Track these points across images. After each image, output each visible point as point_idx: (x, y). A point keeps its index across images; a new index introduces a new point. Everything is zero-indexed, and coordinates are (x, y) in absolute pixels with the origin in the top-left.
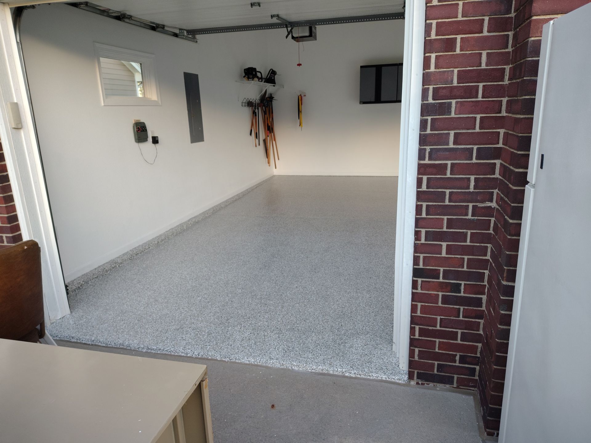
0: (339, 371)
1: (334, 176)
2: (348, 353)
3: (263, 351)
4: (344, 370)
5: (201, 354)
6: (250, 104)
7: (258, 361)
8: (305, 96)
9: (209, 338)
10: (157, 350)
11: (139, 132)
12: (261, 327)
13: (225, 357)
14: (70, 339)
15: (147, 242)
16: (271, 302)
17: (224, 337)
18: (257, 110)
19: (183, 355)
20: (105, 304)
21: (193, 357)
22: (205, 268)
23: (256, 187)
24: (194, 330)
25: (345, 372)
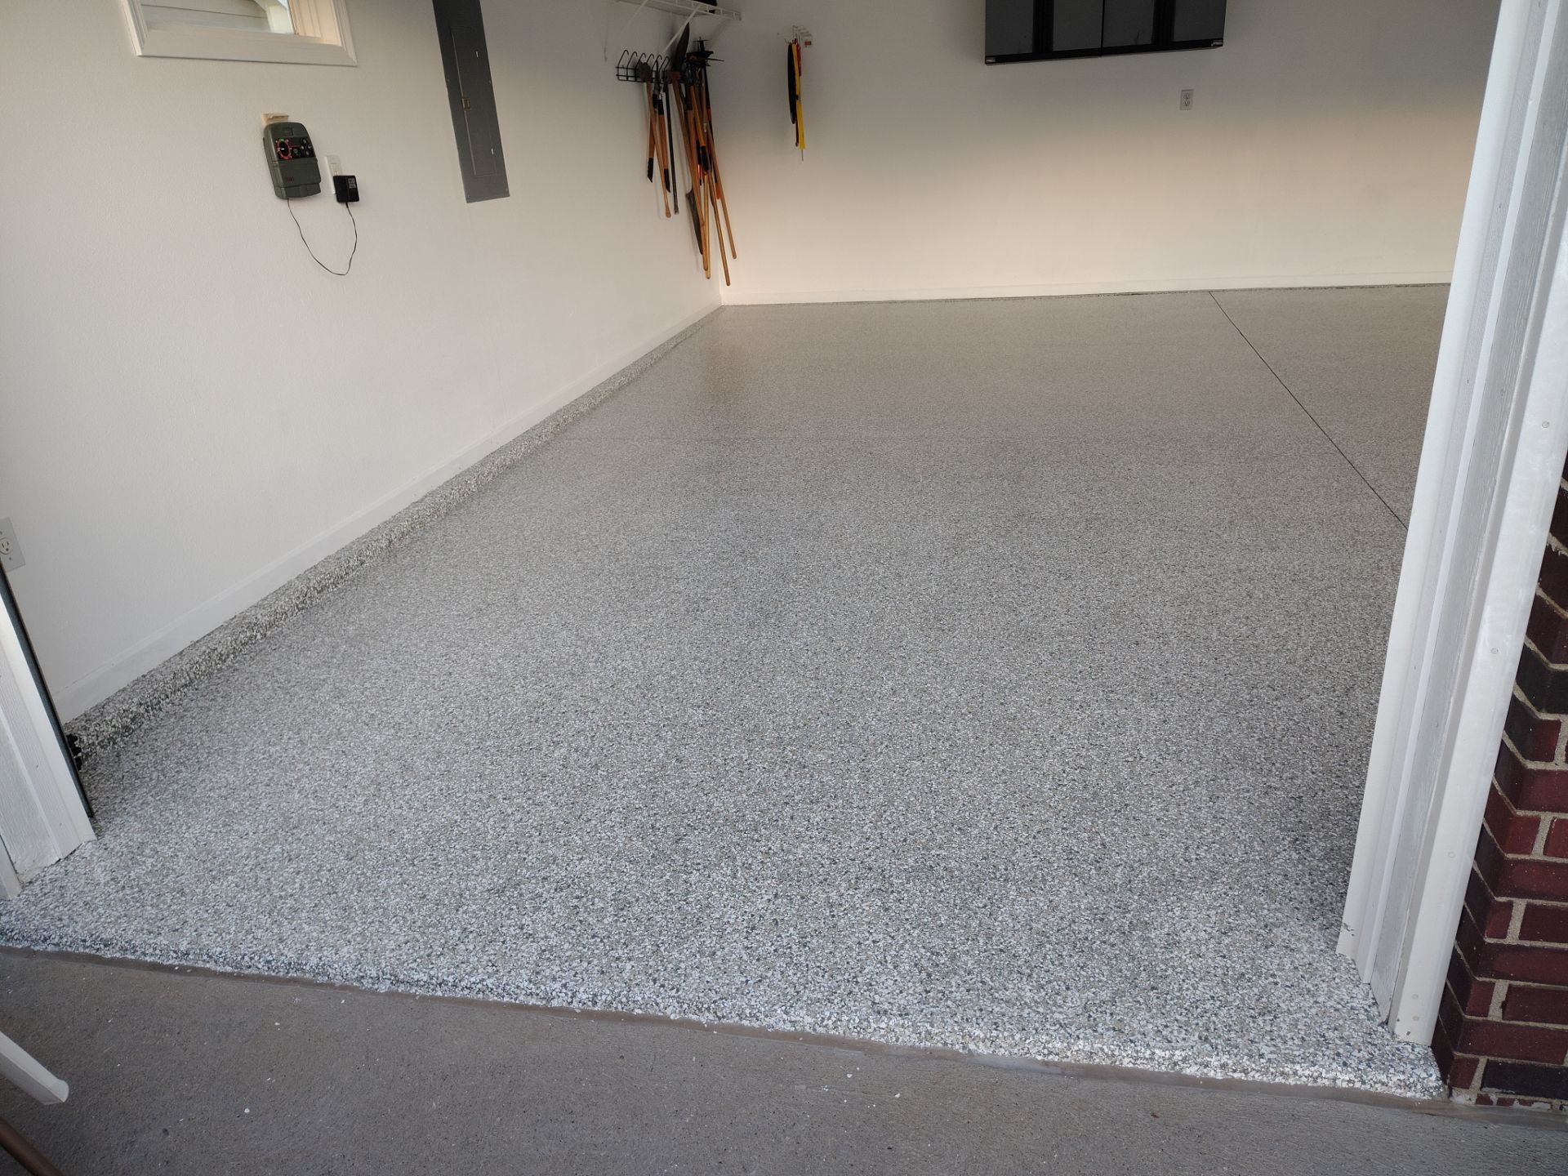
0: (1161, 1060)
1: (902, 302)
2: (1170, 972)
3: (839, 978)
4: (1177, 1053)
5: (604, 997)
6: (640, 72)
7: (830, 1022)
8: (808, 43)
9: (625, 925)
10: (432, 987)
11: (286, 158)
12: (808, 866)
13: (700, 1010)
14: (98, 950)
15: (353, 543)
16: (821, 757)
17: (677, 916)
18: (664, 95)
19: (532, 1001)
20: (224, 792)
21: (572, 1012)
22: (562, 630)
23: (676, 346)
24: (562, 890)
25: (1184, 1060)
